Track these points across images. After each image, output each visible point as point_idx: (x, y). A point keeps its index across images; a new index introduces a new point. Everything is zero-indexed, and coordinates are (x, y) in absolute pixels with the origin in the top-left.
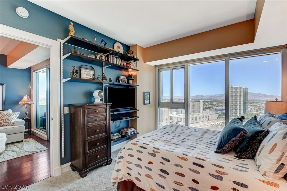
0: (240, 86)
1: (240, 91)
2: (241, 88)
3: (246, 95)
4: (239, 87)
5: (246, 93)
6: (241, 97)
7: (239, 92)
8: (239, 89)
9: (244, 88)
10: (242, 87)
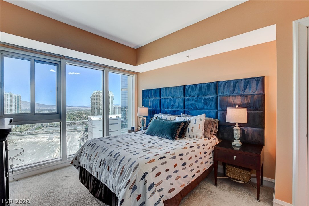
0: (10, 92)
1: (11, 99)
2: (11, 96)
3: (19, 104)
4: (8, 94)
5: (18, 102)
6: (12, 106)
7: (9, 100)
8: (9, 97)
9: (16, 95)
10: (13, 94)
